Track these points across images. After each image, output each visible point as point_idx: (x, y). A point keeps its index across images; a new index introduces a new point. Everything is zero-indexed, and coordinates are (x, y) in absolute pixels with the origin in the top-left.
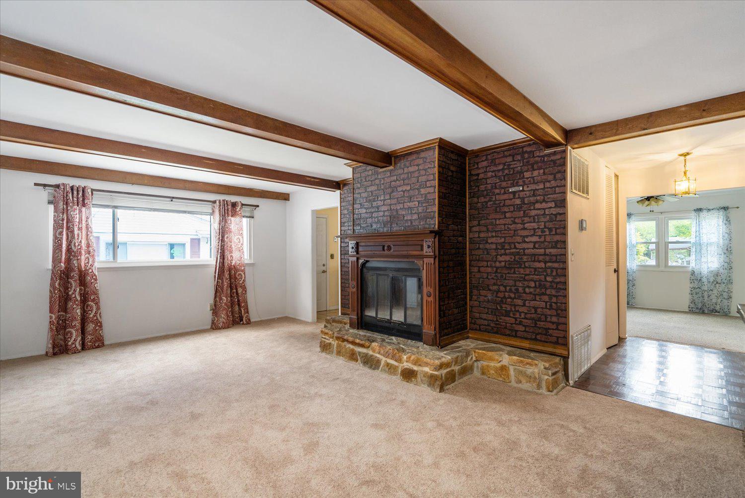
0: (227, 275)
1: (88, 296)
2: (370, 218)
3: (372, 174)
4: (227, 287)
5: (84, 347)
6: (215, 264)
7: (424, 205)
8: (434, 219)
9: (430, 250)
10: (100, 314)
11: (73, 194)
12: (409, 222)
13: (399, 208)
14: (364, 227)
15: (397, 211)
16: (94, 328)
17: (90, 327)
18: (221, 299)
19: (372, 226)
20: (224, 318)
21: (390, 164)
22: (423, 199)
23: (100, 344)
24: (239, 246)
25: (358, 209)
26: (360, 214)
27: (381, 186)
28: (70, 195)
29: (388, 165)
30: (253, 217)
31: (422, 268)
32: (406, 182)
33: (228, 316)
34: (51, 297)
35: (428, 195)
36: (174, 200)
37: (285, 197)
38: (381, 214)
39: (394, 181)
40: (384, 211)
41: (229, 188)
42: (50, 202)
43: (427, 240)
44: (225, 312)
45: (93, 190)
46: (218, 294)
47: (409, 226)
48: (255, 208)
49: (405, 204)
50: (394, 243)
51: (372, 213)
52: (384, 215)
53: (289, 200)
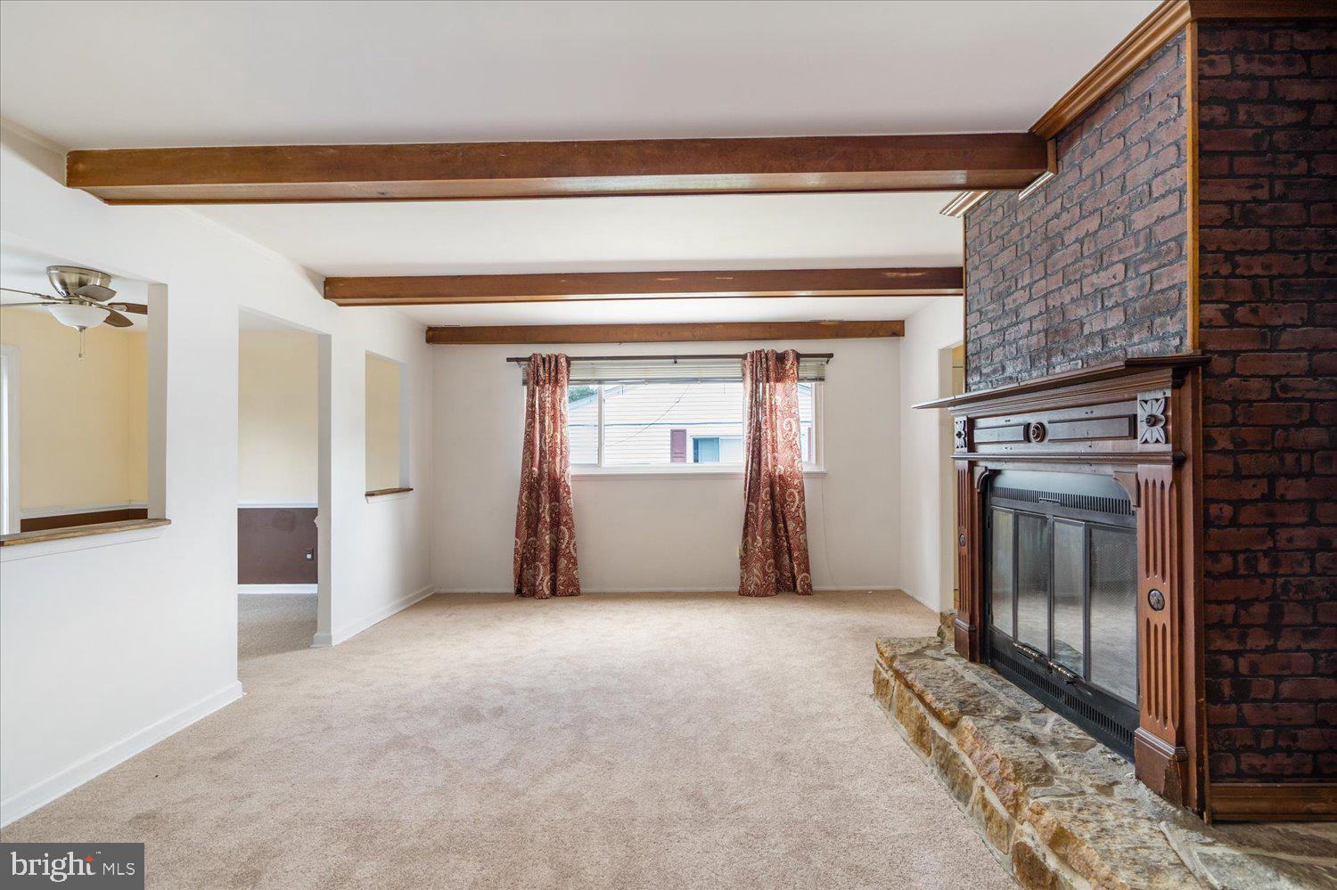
0: (764, 494)
1: (560, 519)
2: (999, 345)
3: (1004, 217)
4: (764, 516)
5: (554, 592)
6: (744, 472)
7: (1144, 268)
8: (1179, 314)
9: (1157, 432)
10: (574, 545)
11: (544, 367)
12: (1098, 341)
13: (1067, 300)
14: (988, 375)
15: (1063, 310)
16: (567, 565)
17: (563, 563)
18: (754, 539)
19: (1004, 368)
20: (757, 576)
21: (1043, 166)
22: (1140, 249)
23: (575, 591)
24: (791, 439)
25: (976, 326)
26: (980, 338)
27: (1022, 245)
28: (541, 369)
29: (1036, 174)
30: (822, 379)
31: (1133, 502)
32: (1088, 206)
33: (765, 573)
34: (518, 515)
35: (1158, 230)
36: (678, 360)
37: (894, 329)
38: (1024, 328)
39: (1057, 216)
40: (1031, 320)
41: (770, 327)
42: (525, 383)
43: (1147, 396)
44: (759, 565)
45: (568, 360)
46: (750, 529)
47: (1097, 356)
48: (826, 359)
49: (1084, 281)
50: (1055, 415)
51: (1004, 330)
52: (1030, 333)
53: (904, 336)
